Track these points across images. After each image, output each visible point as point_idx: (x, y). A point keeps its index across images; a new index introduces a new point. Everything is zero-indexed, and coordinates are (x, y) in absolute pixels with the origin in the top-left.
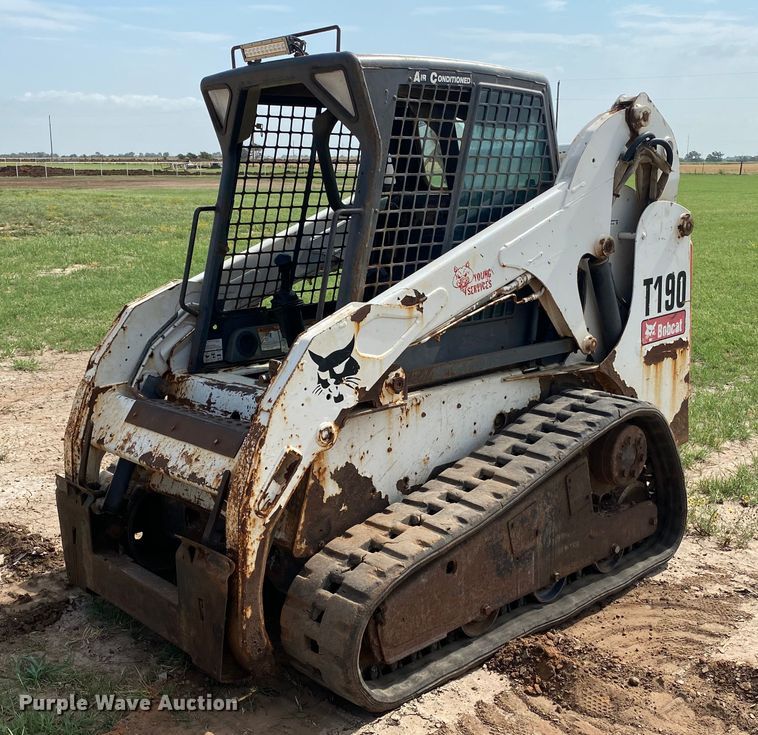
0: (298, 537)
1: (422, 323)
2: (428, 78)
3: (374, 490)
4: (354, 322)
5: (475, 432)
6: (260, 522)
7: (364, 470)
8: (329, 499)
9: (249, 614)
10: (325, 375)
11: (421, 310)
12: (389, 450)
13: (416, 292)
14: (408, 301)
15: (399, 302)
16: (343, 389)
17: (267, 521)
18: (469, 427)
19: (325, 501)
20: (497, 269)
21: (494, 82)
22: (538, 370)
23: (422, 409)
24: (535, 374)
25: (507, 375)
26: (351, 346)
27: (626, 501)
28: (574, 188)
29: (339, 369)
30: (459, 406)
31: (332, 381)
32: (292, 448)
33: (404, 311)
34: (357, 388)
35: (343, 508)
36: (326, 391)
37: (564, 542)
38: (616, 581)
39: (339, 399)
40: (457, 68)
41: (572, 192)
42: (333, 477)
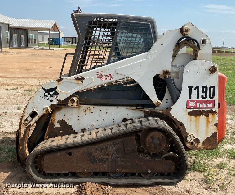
0: (46, 135)
1: (83, 86)
2: (100, 19)
3: (73, 129)
4: (57, 82)
5: (113, 122)
6: (25, 126)
7: (69, 123)
8: (56, 128)
9: (21, 148)
10: (47, 94)
11: (83, 82)
12: (78, 120)
13: (81, 77)
14: (78, 79)
15: (74, 79)
16: (52, 98)
17: (27, 127)
18: (111, 120)
19: (55, 128)
20: (115, 74)
21: (128, 20)
22: (143, 108)
23: (92, 110)
24: (142, 109)
25: (127, 107)
26: (56, 88)
27: (165, 158)
28: (151, 53)
29: (52, 93)
30: (107, 113)
31: (49, 96)
32: (35, 110)
33: (76, 82)
34: (58, 99)
35: (61, 131)
36: (47, 98)
37: (123, 161)
38: (146, 181)
39: (51, 101)
40: (112, 16)
41: (150, 54)
42: (57, 122)
